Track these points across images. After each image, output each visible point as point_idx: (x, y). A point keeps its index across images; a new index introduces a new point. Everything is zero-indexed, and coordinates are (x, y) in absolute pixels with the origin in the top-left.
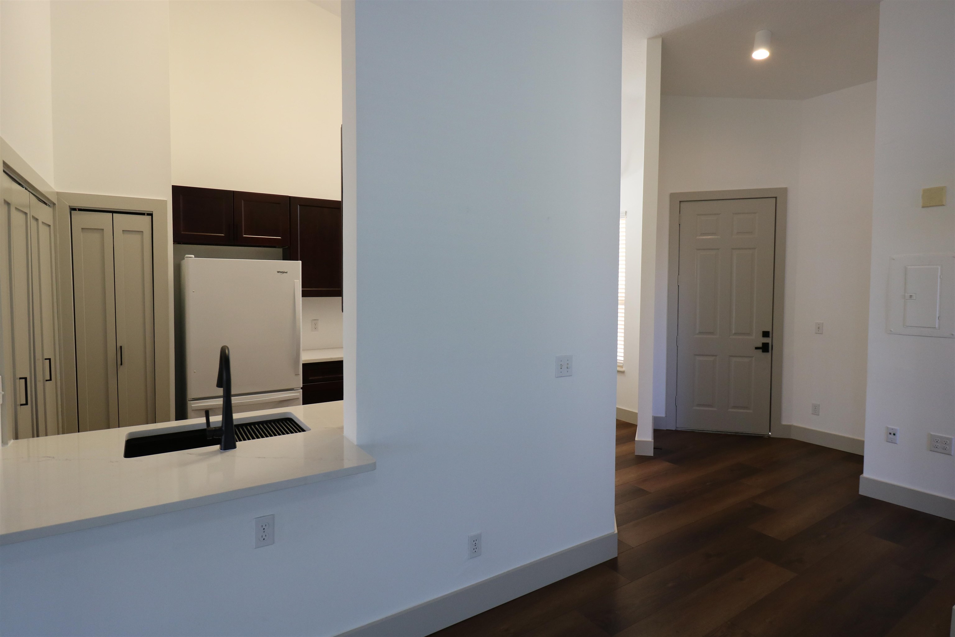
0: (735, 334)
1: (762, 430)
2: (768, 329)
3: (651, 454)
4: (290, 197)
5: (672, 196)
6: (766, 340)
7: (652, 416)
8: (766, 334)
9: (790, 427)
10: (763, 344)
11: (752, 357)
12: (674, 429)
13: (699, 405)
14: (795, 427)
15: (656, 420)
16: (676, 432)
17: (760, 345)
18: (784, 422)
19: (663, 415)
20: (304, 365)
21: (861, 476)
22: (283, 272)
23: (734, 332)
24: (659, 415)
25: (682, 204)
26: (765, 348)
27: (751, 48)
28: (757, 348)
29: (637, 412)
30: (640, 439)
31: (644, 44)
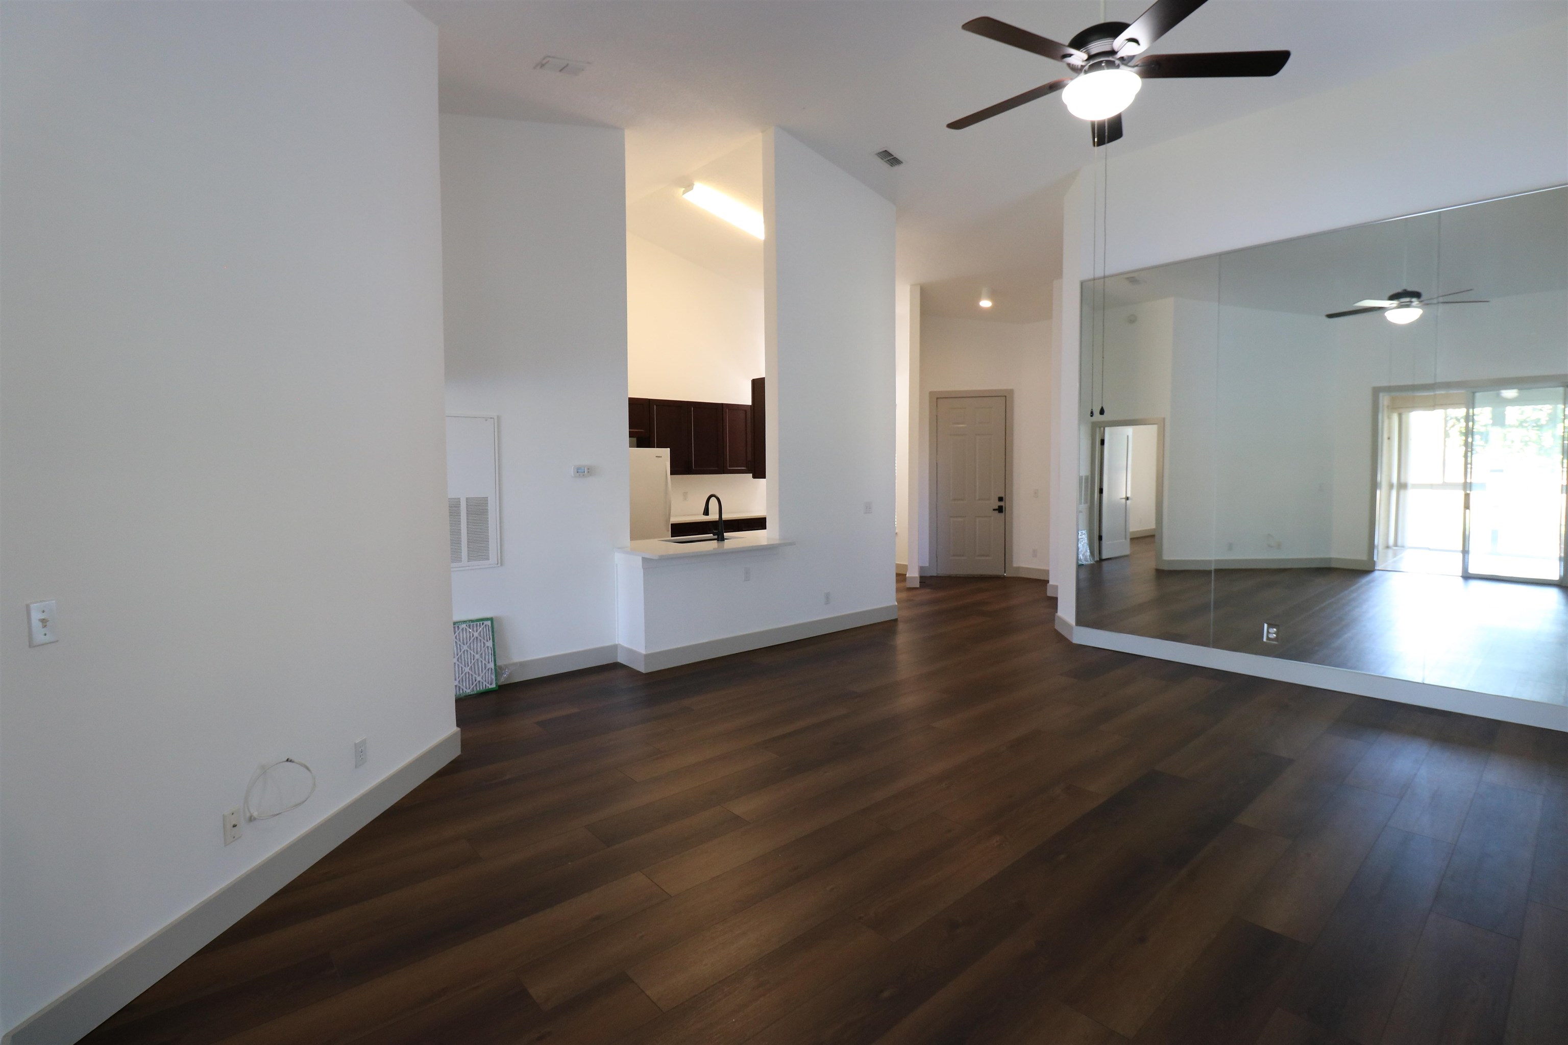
0: (979, 500)
1: (998, 571)
2: (1002, 495)
3: (918, 586)
4: (649, 399)
5: (931, 393)
6: (1002, 504)
7: (919, 566)
8: (1001, 499)
9: (1018, 568)
10: (999, 506)
11: (991, 517)
12: (935, 575)
13: (954, 555)
14: (1022, 568)
15: (922, 569)
16: (937, 577)
17: (997, 507)
18: (1015, 565)
19: (927, 565)
20: (672, 525)
21: (1048, 584)
22: (659, 457)
23: (977, 498)
24: (924, 565)
25: (939, 400)
26: (1000, 509)
27: (979, 298)
28: (994, 510)
29: (907, 564)
30: (910, 576)
31: (908, 288)
